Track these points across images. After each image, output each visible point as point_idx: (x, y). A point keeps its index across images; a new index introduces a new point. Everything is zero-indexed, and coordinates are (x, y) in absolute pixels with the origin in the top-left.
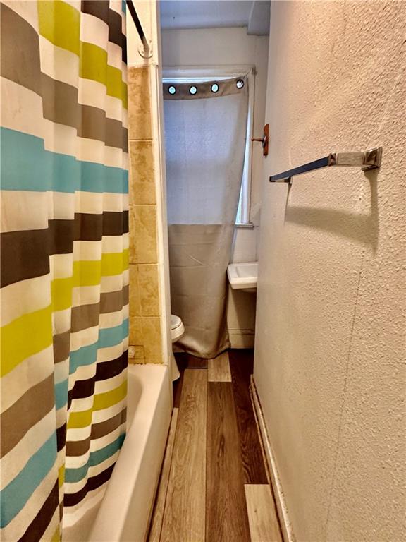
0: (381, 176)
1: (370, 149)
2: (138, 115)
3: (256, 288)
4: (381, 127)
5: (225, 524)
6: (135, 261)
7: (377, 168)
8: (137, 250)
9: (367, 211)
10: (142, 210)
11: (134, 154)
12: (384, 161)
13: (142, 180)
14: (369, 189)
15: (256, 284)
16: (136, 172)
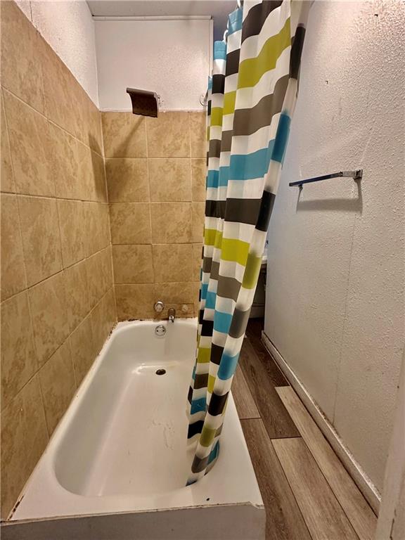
0: (362, 182)
1: (357, 169)
2: (197, 142)
3: (266, 265)
4: (362, 160)
5: (269, 405)
6: (191, 241)
7: (361, 178)
8: (193, 233)
9: (357, 197)
10: (198, 205)
11: (194, 168)
12: (364, 175)
13: (199, 185)
14: (357, 187)
15: (266, 261)
16: (195, 179)
